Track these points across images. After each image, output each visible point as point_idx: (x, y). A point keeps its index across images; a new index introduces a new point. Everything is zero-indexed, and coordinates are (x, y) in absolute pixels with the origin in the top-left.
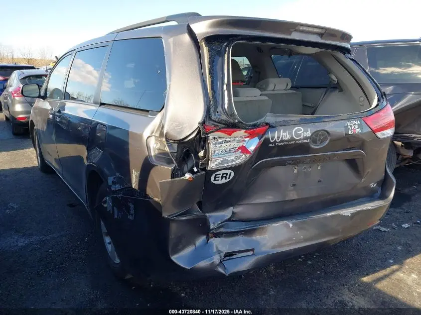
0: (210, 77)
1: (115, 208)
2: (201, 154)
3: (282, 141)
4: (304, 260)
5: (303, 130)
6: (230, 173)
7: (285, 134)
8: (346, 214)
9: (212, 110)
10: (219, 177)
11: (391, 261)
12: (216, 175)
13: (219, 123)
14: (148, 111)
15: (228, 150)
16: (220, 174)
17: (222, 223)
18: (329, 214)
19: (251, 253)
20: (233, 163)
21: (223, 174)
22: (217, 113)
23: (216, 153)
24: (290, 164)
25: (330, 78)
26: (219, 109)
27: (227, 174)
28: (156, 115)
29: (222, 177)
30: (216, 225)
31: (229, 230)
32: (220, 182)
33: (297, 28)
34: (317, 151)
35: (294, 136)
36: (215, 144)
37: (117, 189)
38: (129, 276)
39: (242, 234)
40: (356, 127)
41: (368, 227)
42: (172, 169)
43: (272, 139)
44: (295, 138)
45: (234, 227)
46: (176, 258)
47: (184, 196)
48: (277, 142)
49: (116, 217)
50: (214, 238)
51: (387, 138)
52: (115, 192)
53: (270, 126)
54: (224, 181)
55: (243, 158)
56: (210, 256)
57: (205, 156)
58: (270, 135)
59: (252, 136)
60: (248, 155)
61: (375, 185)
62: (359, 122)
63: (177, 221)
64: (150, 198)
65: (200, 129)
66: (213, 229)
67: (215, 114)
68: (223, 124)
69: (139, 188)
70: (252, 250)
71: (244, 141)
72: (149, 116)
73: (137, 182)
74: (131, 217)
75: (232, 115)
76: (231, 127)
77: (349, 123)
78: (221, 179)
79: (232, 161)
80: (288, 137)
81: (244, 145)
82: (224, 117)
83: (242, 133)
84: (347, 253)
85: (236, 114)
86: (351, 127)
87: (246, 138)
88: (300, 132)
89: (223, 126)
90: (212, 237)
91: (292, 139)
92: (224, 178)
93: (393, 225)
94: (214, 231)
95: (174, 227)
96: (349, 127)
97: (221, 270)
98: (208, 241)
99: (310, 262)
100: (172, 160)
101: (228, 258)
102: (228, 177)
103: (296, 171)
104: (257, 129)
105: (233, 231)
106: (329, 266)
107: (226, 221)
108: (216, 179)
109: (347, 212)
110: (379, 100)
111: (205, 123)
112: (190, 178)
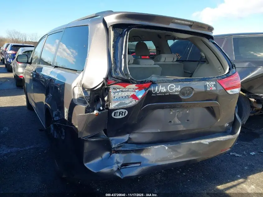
0: (113, 50)
1: (55, 132)
2: (106, 98)
3: (160, 93)
4: (180, 172)
5: (175, 86)
6: (125, 112)
7: (163, 88)
8: (205, 143)
9: (113, 70)
10: (117, 114)
11: (239, 176)
12: (115, 113)
13: (117, 79)
14: (76, 71)
15: (124, 97)
16: (118, 112)
17: (121, 144)
18: (193, 142)
19: (139, 165)
20: (127, 105)
21: (120, 112)
22: (116, 73)
23: (115, 98)
24: (166, 108)
25: (201, 55)
26: (118, 70)
27: (123, 112)
28: (80, 73)
29: (120, 114)
30: (117, 145)
31: (125, 149)
32: (118, 117)
33: (173, 21)
34: (185, 100)
35: (169, 90)
36: (114, 93)
37: (57, 120)
38: (64, 176)
39: (133, 152)
40: (213, 86)
41: (222, 152)
42: (86, 107)
43: (154, 91)
44: (169, 91)
45: (128, 147)
46: (88, 165)
47: (93, 125)
48: (157, 93)
49: (55, 137)
50: (115, 154)
51: (235, 94)
52: (56, 121)
53: (153, 83)
54: (121, 117)
55: (134, 102)
56: (111, 165)
57: (108, 100)
58: (152, 89)
59: (140, 89)
60: (137, 101)
61: (228, 125)
62: (215, 83)
63: (89, 141)
64: (73, 126)
65: (104, 82)
66: (114, 148)
67: (115, 73)
68: (120, 80)
69: (68, 119)
70: (140, 163)
71: (135, 91)
72: (77, 74)
73: (67, 115)
74: (63, 138)
75: (127, 75)
76: (125, 82)
77: (208, 83)
78: (119, 116)
79: (127, 104)
80: (165, 90)
81: (135, 94)
82: (121, 75)
83: (133, 86)
84: (210, 169)
85: (129, 74)
86: (209, 86)
87: (136, 89)
88: (173, 88)
89: (120, 81)
90: (114, 153)
91: (167, 92)
92: (121, 115)
93: (244, 152)
94: (115, 149)
95: (87, 145)
96: (208, 86)
97: (118, 175)
98: (111, 155)
99: (184, 174)
100: (86, 101)
101: (124, 167)
102: (123, 114)
103: (171, 113)
104: (144, 84)
105: (128, 149)
106: (196, 176)
107: (124, 143)
108: (116, 115)
109: (206, 141)
110: (230, 69)
111: (108, 79)
112: (97, 113)
